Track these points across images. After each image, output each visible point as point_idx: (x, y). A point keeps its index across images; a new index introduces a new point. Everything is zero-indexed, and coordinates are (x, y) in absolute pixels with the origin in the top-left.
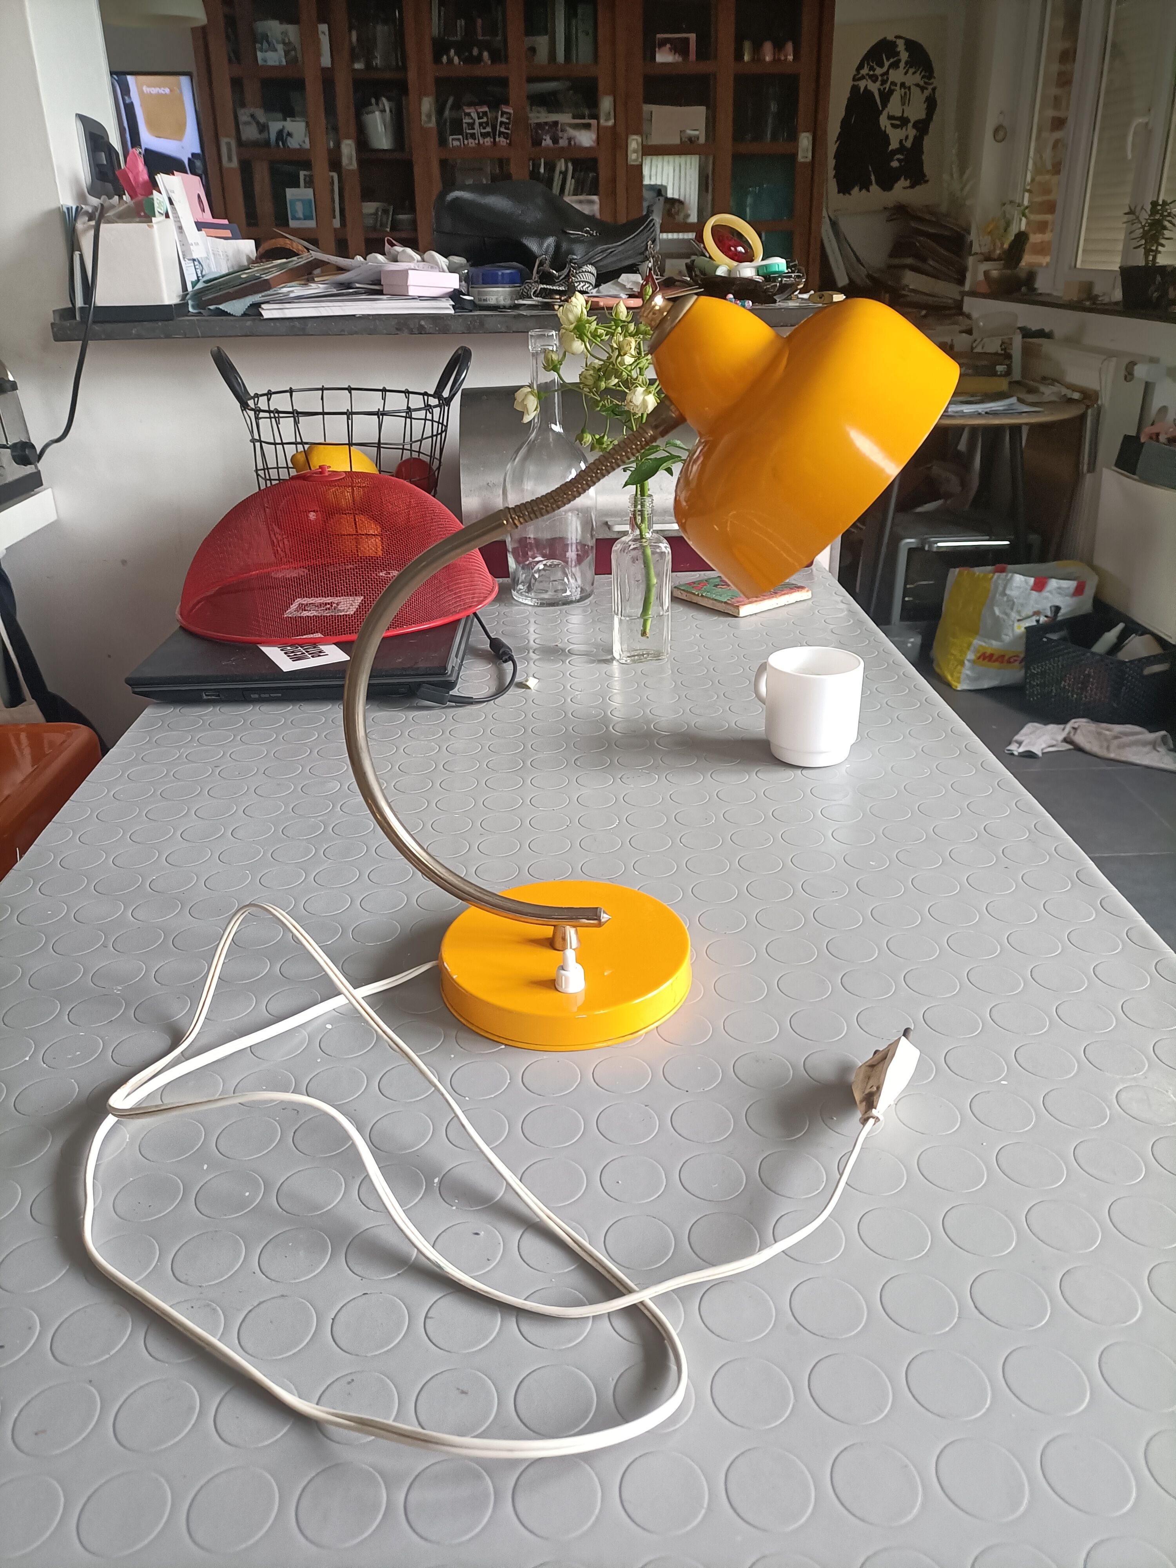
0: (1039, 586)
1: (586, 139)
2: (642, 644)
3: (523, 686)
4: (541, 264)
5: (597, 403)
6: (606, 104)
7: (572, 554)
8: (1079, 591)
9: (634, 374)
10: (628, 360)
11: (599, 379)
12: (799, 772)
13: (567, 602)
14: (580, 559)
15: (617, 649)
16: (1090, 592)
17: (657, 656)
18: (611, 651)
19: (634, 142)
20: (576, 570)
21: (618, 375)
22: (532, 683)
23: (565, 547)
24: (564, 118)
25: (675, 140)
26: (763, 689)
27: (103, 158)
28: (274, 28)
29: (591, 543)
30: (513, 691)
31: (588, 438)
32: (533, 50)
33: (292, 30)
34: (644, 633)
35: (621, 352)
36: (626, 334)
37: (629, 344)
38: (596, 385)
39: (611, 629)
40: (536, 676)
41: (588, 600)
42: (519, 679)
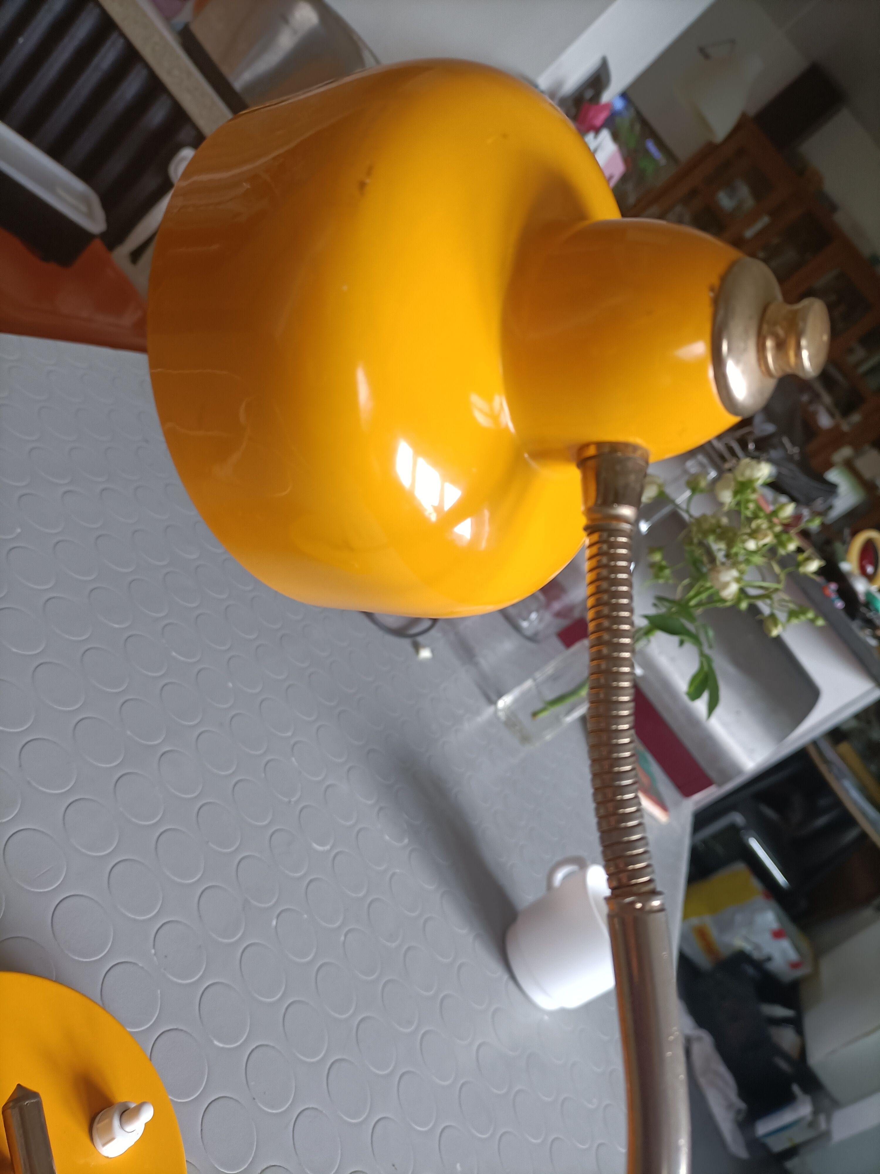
0: (778, 935)
1: (825, 421)
2: (524, 718)
3: (417, 647)
4: (750, 433)
5: (691, 543)
6: (856, 418)
7: (557, 606)
8: (795, 966)
9: (741, 558)
10: (751, 545)
11: (713, 531)
12: (506, 977)
13: (517, 628)
14: (559, 615)
15: (504, 702)
16: (798, 973)
17: (525, 739)
18: (500, 696)
19: (846, 452)
20: (548, 617)
21: (730, 544)
22: (425, 654)
23: (557, 598)
24: (827, 399)
25: (867, 475)
26: (559, 876)
27: (589, 94)
28: (744, 191)
29: (576, 614)
30: (406, 643)
31: (657, 557)
32: (851, 351)
33: (749, 202)
34: (535, 714)
35: (754, 534)
36: (771, 527)
37: (766, 536)
38: (706, 533)
39: (520, 682)
40: (433, 651)
41: (529, 644)
42: (420, 639)
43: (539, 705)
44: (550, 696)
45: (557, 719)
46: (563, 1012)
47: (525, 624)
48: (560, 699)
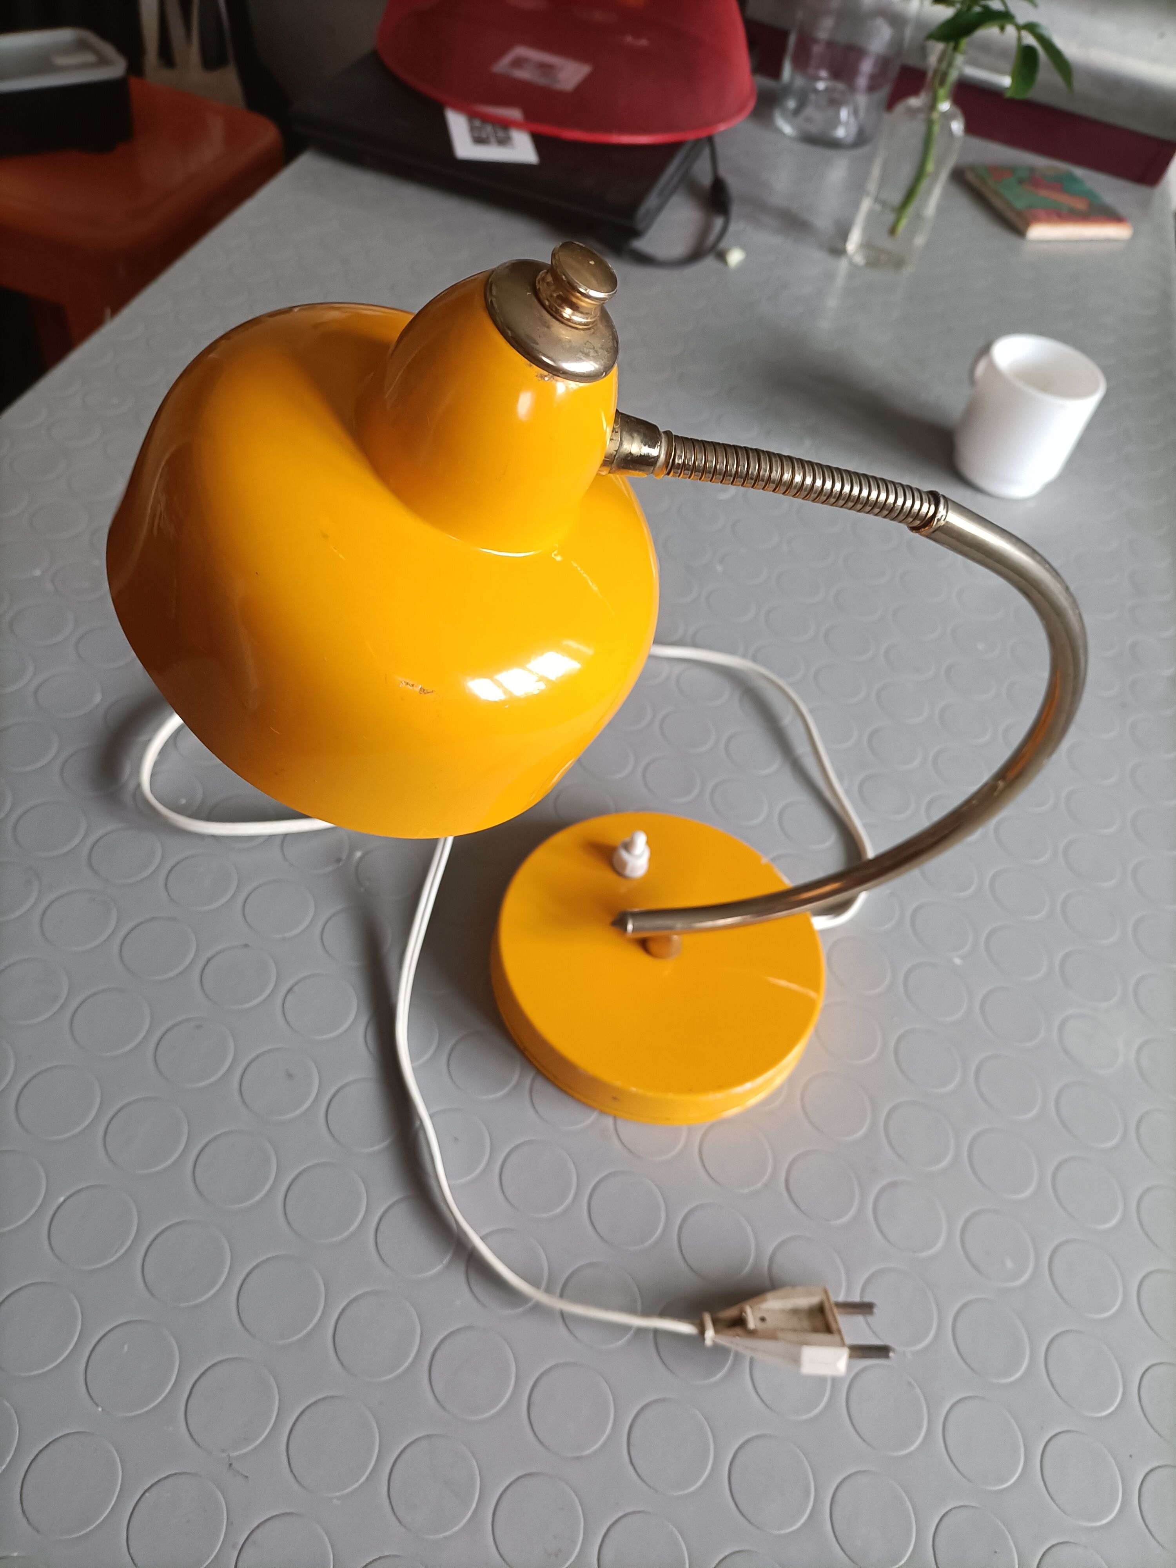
2: (886, 243)
3: (722, 256)
17: (898, 263)
18: (845, 239)
22: (735, 257)
30: (709, 263)
34: (893, 231)
40: (743, 247)
41: (858, 152)
42: (722, 245)
43: (890, 217)
44: (896, 197)
45: (919, 217)
46: (1050, 487)
47: (840, 133)
48: (910, 195)
